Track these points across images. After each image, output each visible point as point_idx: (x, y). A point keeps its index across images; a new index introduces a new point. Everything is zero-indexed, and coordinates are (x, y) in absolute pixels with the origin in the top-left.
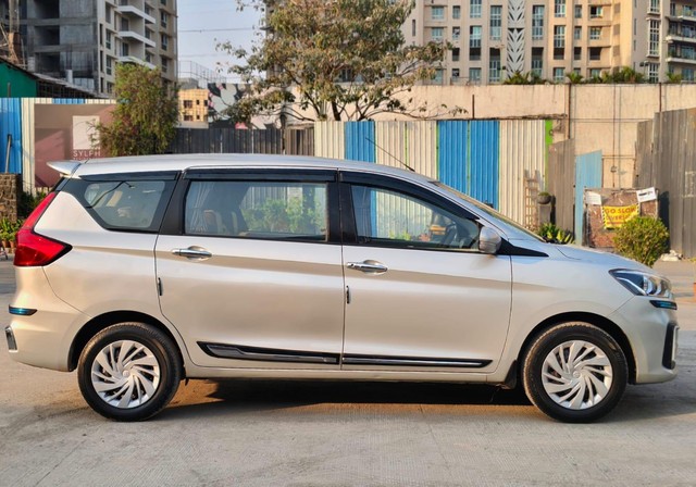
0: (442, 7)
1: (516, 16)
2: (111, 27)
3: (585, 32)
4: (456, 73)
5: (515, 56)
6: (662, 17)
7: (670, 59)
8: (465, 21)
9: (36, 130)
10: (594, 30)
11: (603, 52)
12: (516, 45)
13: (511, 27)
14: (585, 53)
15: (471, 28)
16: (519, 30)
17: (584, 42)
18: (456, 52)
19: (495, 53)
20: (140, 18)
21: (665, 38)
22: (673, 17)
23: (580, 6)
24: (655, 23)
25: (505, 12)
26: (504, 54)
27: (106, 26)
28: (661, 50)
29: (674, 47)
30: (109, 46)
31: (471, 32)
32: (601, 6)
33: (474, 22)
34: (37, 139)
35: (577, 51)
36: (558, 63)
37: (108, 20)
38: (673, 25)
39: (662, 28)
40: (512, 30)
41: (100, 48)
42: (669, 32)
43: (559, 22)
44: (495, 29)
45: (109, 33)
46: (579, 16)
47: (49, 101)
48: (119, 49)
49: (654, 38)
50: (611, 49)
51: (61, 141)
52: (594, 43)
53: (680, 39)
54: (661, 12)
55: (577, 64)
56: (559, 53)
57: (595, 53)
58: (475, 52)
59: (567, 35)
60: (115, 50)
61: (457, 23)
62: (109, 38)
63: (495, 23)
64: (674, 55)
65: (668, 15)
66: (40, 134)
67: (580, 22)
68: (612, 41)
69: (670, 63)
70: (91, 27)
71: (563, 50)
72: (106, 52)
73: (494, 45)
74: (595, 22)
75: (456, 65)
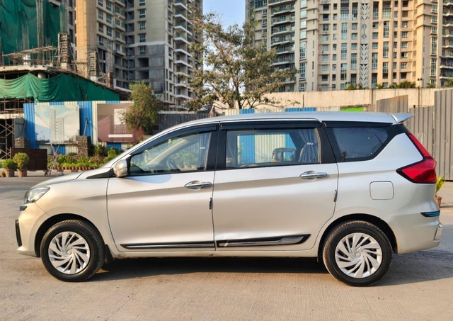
0: (327, 55)
1: (364, 58)
2: (172, 70)
3: (398, 65)
4: (334, 86)
5: (363, 77)
6: (437, 57)
7: (441, 77)
8: (339, 61)
9: (98, 116)
10: (403, 64)
11: (408, 75)
12: (364, 72)
13: (362, 63)
14: (398, 76)
15: (342, 65)
16: (365, 65)
17: (398, 70)
18: (334, 76)
19: (354, 76)
20: (185, 66)
21: (439, 66)
22: (443, 57)
23: (396, 53)
24: (434, 60)
25: (358, 57)
26: (358, 77)
27: (169, 70)
28: (437, 73)
29: (443, 71)
30: (170, 79)
31: (342, 66)
32: (406, 52)
33: (343, 62)
34: (98, 120)
35: (394, 75)
36: (385, 80)
37: (170, 67)
38: (444, 60)
39: (438, 62)
40: (362, 65)
41: (166, 80)
42: (441, 64)
43: (386, 60)
44: (354, 65)
45: (171, 73)
46: (395, 57)
47: (104, 102)
48: (176, 80)
49: (433, 67)
50: (412, 73)
51: (109, 121)
52: (403, 71)
53: (447, 67)
54: (437, 54)
55: (395, 81)
56: (385, 75)
57: (404, 75)
58: (343, 76)
59: (389, 67)
60: (173, 81)
61: (334, 62)
62: (170, 75)
63: (353, 62)
64: (444, 75)
65: (441, 55)
66: (100, 117)
67: (395, 60)
68: (412, 69)
69: (441, 79)
70: (163, 71)
71: (387, 74)
72: (169, 82)
73: (354, 72)
74: (404, 60)
75: (334, 83)
